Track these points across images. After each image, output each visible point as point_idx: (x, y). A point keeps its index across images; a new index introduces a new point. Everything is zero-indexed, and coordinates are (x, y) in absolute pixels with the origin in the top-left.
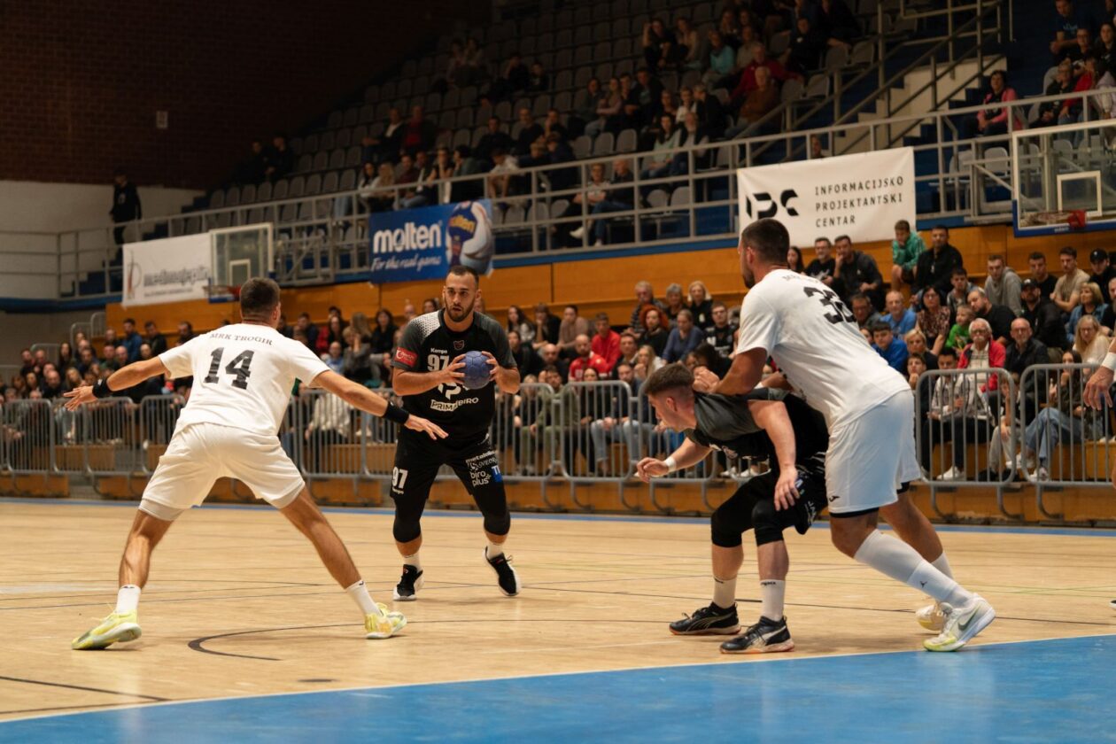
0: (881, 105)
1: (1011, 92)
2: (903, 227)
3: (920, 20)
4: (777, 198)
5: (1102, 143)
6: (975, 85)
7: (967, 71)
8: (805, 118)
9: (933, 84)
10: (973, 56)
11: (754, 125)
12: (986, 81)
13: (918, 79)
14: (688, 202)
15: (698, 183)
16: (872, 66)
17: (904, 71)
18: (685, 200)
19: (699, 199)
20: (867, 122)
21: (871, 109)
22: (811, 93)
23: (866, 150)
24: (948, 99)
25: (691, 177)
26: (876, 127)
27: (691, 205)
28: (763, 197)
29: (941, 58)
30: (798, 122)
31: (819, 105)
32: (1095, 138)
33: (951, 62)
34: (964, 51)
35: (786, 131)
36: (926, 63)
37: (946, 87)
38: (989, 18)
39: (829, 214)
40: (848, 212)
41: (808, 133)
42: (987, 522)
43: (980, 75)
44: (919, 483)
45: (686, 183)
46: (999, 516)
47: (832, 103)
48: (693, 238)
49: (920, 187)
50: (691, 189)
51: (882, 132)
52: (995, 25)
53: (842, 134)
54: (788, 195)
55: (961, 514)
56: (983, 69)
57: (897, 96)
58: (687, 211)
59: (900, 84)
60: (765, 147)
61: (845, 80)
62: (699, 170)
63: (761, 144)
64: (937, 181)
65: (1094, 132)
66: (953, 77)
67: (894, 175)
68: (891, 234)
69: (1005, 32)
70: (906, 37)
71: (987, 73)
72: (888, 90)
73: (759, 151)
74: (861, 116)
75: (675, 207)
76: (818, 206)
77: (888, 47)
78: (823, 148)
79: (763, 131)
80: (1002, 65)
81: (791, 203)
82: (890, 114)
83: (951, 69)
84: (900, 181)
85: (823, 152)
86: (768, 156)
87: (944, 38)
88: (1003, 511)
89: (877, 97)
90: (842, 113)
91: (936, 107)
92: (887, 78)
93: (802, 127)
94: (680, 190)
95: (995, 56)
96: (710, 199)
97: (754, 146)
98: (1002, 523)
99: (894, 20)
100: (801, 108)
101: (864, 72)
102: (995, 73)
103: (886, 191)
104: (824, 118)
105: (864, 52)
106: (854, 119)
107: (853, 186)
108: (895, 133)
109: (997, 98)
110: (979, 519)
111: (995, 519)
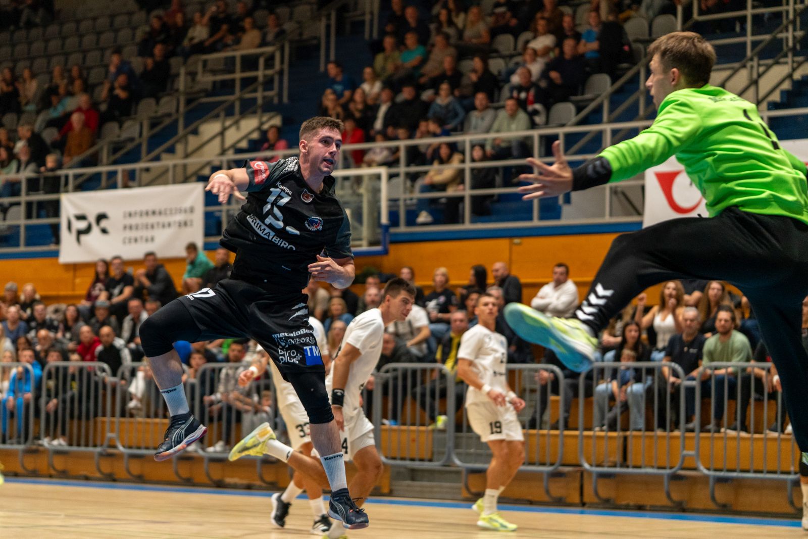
0: (180, 148)
1: (282, 143)
2: (192, 247)
3: (214, 83)
4: (92, 219)
5: (352, 187)
6: (255, 136)
7: (250, 125)
8: (118, 155)
9: (222, 133)
10: (254, 112)
11: (76, 159)
12: (264, 133)
13: (210, 128)
14: (19, 218)
15: (29, 205)
16: (174, 117)
17: (199, 122)
18: (18, 218)
19: (29, 216)
20: (168, 161)
21: (171, 150)
22: (125, 135)
23: (166, 183)
24: (233, 146)
25: (23, 198)
26: (175, 166)
27: (22, 222)
28: (81, 218)
29: (229, 113)
30: (113, 158)
31: (130, 146)
32: (347, 184)
33: (237, 117)
34: (248, 108)
35: (102, 165)
36: (217, 116)
37: (232, 136)
38: (268, 83)
39: (134, 234)
40: (148, 233)
41: (120, 168)
42: (249, 487)
43: (259, 129)
44: (194, 455)
45: (18, 204)
46: (258, 483)
47: (140, 145)
48: (22, 249)
49: (208, 216)
50: (22, 209)
51: (179, 170)
52: (272, 89)
53: (147, 170)
54: (101, 217)
55: (229, 480)
56: (262, 124)
57: (193, 141)
58: (18, 227)
59: (195, 132)
60: (84, 178)
61: (153, 125)
62: (31, 193)
63: (81, 175)
64: (220, 211)
65: (346, 178)
66: (238, 129)
67: (187, 204)
68: (183, 253)
69: (280, 95)
70: (202, 95)
71: (266, 127)
72: (185, 136)
73: (80, 180)
74: (164, 156)
75: (9, 222)
76: (125, 227)
77: (189, 102)
78: (131, 180)
79: (84, 164)
80: (277, 121)
81: (104, 223)
82: (187, 156)
83: (237, 123)
84: (192, 210)
85: (131, 183)
86: (87, 184)
87: (231, 98)
88: (262, 479)
89: (177, 141)
90: (149, 151)
91: (223, 152)
92: (186, 125)
93: (115, 163)
94: (13, 210)
95: (271, 114)
96: (39, 217)
97: (76, 177)
98: (260, 488)
99: (193, 80)
100: (116, 148)
101: (167, 121)
102: (272, 127)
103: (180, 217)
104: (133, 156)
105: (167, 105)
106: (157, 158)
107: (154, 213)
108: (190, 170)
109: (272, 147)
110: (242, 485)
111: (254, 485)
